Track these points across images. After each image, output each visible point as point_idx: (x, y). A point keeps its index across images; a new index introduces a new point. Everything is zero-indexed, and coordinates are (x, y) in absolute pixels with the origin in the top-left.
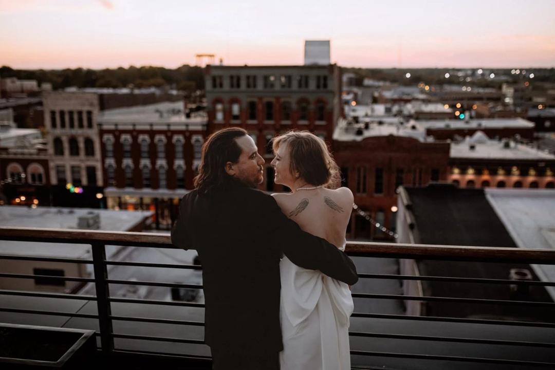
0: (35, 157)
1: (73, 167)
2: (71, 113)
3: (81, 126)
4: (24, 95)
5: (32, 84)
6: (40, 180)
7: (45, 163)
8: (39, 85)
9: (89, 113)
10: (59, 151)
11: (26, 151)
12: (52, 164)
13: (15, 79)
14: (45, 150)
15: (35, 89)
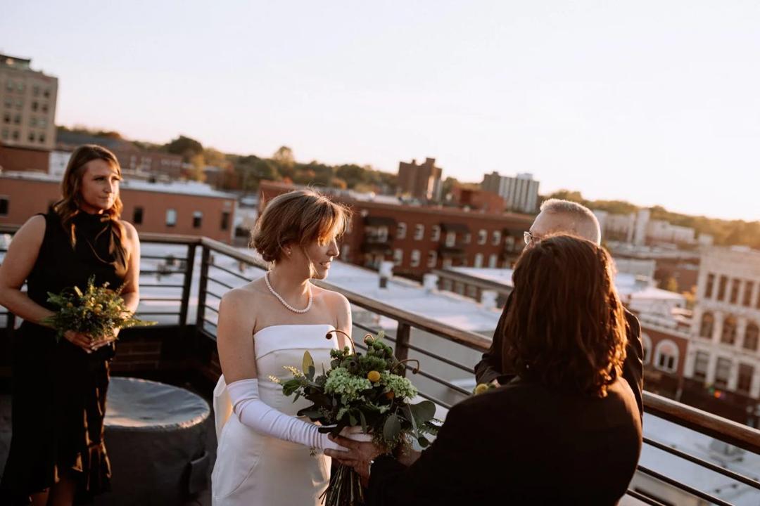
0: (671, 332)
1: (720, 359)
2: (737, 281)
3: (747, 303)
4: (673, 247)
5: (686, 234)
6: (670, 365)
7: (682, 344)
8: (696, 236)
10: (706, 329)
11: (661, 321)
12: (691, 348)
13: (667, 223)
14: (688, 326)
15: (691, 240)
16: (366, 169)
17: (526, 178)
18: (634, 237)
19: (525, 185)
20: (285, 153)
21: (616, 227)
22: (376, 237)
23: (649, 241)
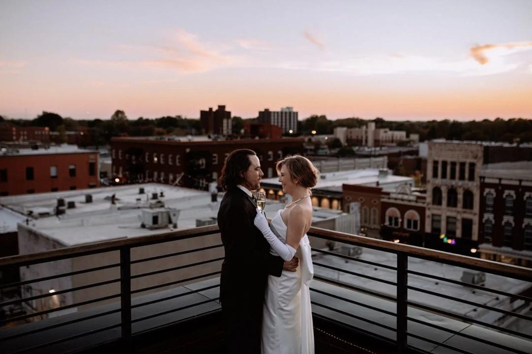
0: (413, 204)
1: (448, 218)
3: (462, 178)
4: (394, 144)
5: (401, 135)
6: (415, 227)
7: (421, 211)
8: (408, 136)
9: (472, 165)
10: (437, 200)
11: (405, 197)
12: (428, 213)
13: (387, 130)
14: (424, 198)
15: (405, 139)
16: (177, 118)
17: (287, 111)
18: (366, 141)
19: (288, 115)
20: (120, 115)
21: (354, 137)
22: (199, 165)
23: (377, 143)
